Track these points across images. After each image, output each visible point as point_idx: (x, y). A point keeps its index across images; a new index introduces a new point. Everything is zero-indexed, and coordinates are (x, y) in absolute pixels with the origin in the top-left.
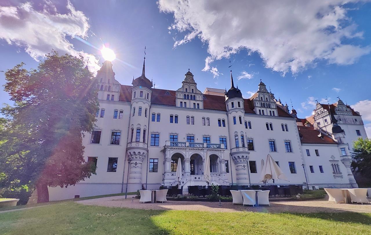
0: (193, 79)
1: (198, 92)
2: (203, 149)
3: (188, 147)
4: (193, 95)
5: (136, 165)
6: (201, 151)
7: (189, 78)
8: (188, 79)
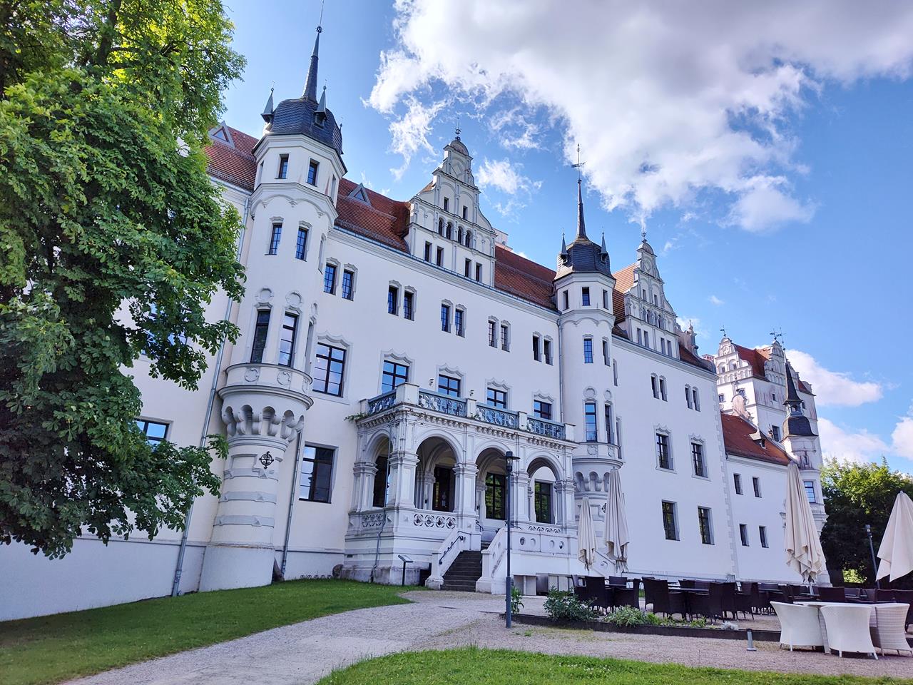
0: (468, 171)
1: (481, 222)
2: (519, 433)
3: (472, 418)
4: (466, 227)
5: (266, 464)
6: (510, 440)
7: (458, 164)
8: (455, 165)
